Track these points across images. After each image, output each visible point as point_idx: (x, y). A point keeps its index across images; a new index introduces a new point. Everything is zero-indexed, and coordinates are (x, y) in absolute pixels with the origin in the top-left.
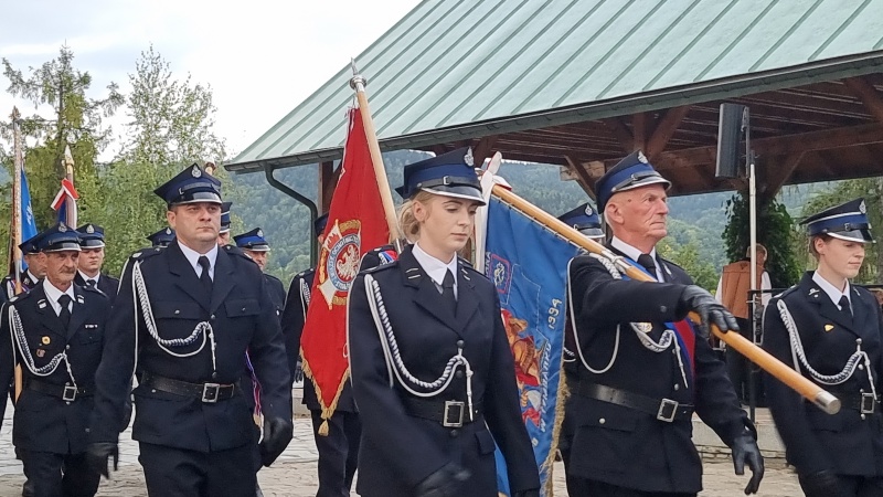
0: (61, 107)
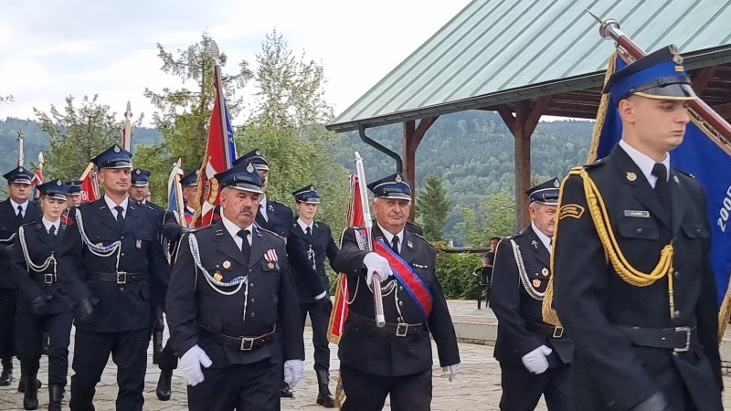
0: (203, 82)
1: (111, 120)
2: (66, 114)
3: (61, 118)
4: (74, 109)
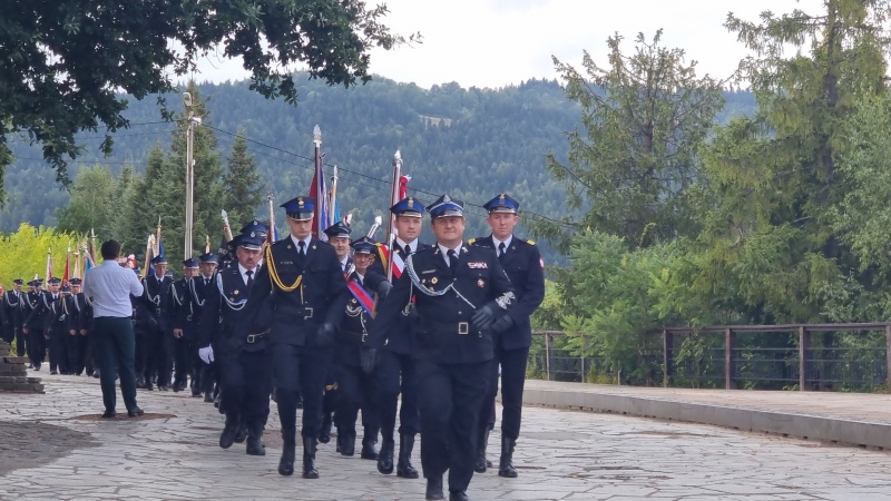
3: (601, 75)
4: (623, 59)
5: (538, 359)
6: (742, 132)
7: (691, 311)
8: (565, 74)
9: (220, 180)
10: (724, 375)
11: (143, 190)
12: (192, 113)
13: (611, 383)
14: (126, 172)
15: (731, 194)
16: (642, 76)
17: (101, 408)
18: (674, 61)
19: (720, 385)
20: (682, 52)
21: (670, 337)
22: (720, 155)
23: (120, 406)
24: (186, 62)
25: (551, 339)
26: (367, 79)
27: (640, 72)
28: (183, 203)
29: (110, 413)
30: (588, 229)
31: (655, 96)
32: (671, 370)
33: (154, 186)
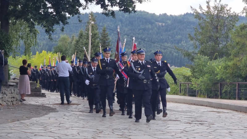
1: (229, 12)
2: (206, 9)
3: (204, 11)
4: (210, 7)
5: (185, 90)
6: (243, 28)
7: (227, 78)
8: (194, 11)
9: (98, 39)
10: (236, 96)
11: (77, 42)
12: (91, 20)
13: (204, 97)
14: (73, 37)
15: (239, 45)
16: (216, 12)
17: (60, 102)
18: (225, 8)
19: (235, 99)
20: (227, 5)
21: (221, 85)
22: (236, 34)
23: (65, 101)
24: (86, 6)
25: (188, 85)
26: (135, 11)
27: (215, 11)
28: (88, 45)
29: (62, 103)
30: (199, 54)
31: (219, 17)
32: (221, 94)
33: (80, 41)
